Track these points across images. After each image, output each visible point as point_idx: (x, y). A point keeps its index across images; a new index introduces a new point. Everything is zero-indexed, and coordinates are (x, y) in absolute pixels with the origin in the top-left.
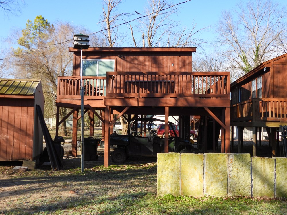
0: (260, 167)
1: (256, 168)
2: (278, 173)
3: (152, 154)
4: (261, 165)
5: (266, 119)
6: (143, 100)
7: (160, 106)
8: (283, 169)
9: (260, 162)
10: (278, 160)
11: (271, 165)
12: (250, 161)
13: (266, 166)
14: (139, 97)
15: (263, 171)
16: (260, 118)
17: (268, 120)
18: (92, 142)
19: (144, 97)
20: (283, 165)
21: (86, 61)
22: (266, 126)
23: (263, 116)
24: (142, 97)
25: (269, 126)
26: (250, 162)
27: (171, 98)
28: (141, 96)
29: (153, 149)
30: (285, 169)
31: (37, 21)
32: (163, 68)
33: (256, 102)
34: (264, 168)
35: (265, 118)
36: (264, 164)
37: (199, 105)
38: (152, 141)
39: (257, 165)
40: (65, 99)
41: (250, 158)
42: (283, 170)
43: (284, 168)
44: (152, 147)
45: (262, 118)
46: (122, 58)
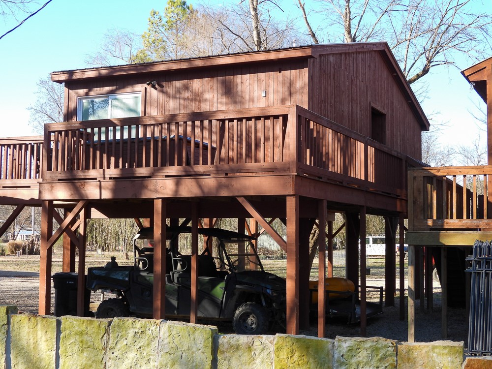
0: (27, 337)
1: (20, 340)
2: (64, 354)
3: (176, 312)
4: (28, 333)
5: (443, 225)
6: (110, 183)
7: (144, 197)
8: (77, 346)
9: (27, 327)
10: (67, 323)
11: (49, 335)
12: (6, 322)
13: (39, 337)
14: (104, 178)
15: (32, 347)
16: (427, 223)
17: (446, 227)
18: (70, 282)
19: (114, 178)
20: (77, 337)
21: (89, 100)
22: (441, 243)
23: (435, 218)
24: (110, 178)
25: (447, 244)
26: (6, 326)
27: (166, 176)
28: (107, 176)
29: (178, 299)
30: (81, 344)
31: (170, 10)
32: (241, 103)
33: (415, 178)
34: (35, 340)
35: (440, 222)
36: (35, 332)
37: (224, 193)
38: (176, 281)
39: (22, 335)
40: (4, 187)
41: (5, 317)
42: (76, 348)
43: (77, 343)
44: (176, 296)
45: (430, 222)
46: (157, 86)
